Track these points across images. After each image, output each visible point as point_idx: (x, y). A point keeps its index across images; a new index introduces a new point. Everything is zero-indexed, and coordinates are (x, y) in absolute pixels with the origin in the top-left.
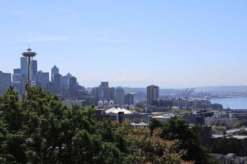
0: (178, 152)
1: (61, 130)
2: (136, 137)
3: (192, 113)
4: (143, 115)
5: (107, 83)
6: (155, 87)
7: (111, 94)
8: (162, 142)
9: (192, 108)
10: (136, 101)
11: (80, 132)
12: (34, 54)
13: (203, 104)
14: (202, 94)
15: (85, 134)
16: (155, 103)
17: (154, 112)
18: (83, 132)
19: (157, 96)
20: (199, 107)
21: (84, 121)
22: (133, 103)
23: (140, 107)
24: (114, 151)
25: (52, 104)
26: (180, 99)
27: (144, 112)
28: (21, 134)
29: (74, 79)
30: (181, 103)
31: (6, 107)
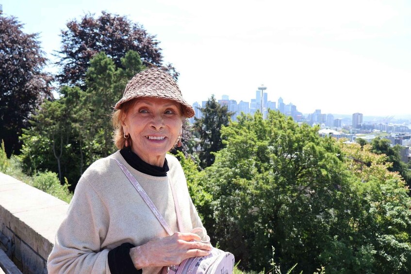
0: (384, 164)
1: (295, 142)
2: (350, 151)
3: (391, 136)
4: (349, 136)
5: (320, 111)
6: (359, 114)
7: (323, 119)
8: (371, 155)
9: (391, 131)
10: (343, 125)
11: (309, 144)
12: (265, 89)
13: (401, 128)
14: (401, 121)
15: (313, 146)
16: (359, 127)
17: (358, 133)
18: (311, 144)
19: (361, 121)
20: (398, 131)
21: (311, 136)
22: (340, 126)
23: (346, 129)
24: (334, 160)
25: (288, 123)
26: (381, 124)
27: (350, 133)
28: (266, 143)
29: (294, 107)
30: (381, 128)
31: (255, 124)
